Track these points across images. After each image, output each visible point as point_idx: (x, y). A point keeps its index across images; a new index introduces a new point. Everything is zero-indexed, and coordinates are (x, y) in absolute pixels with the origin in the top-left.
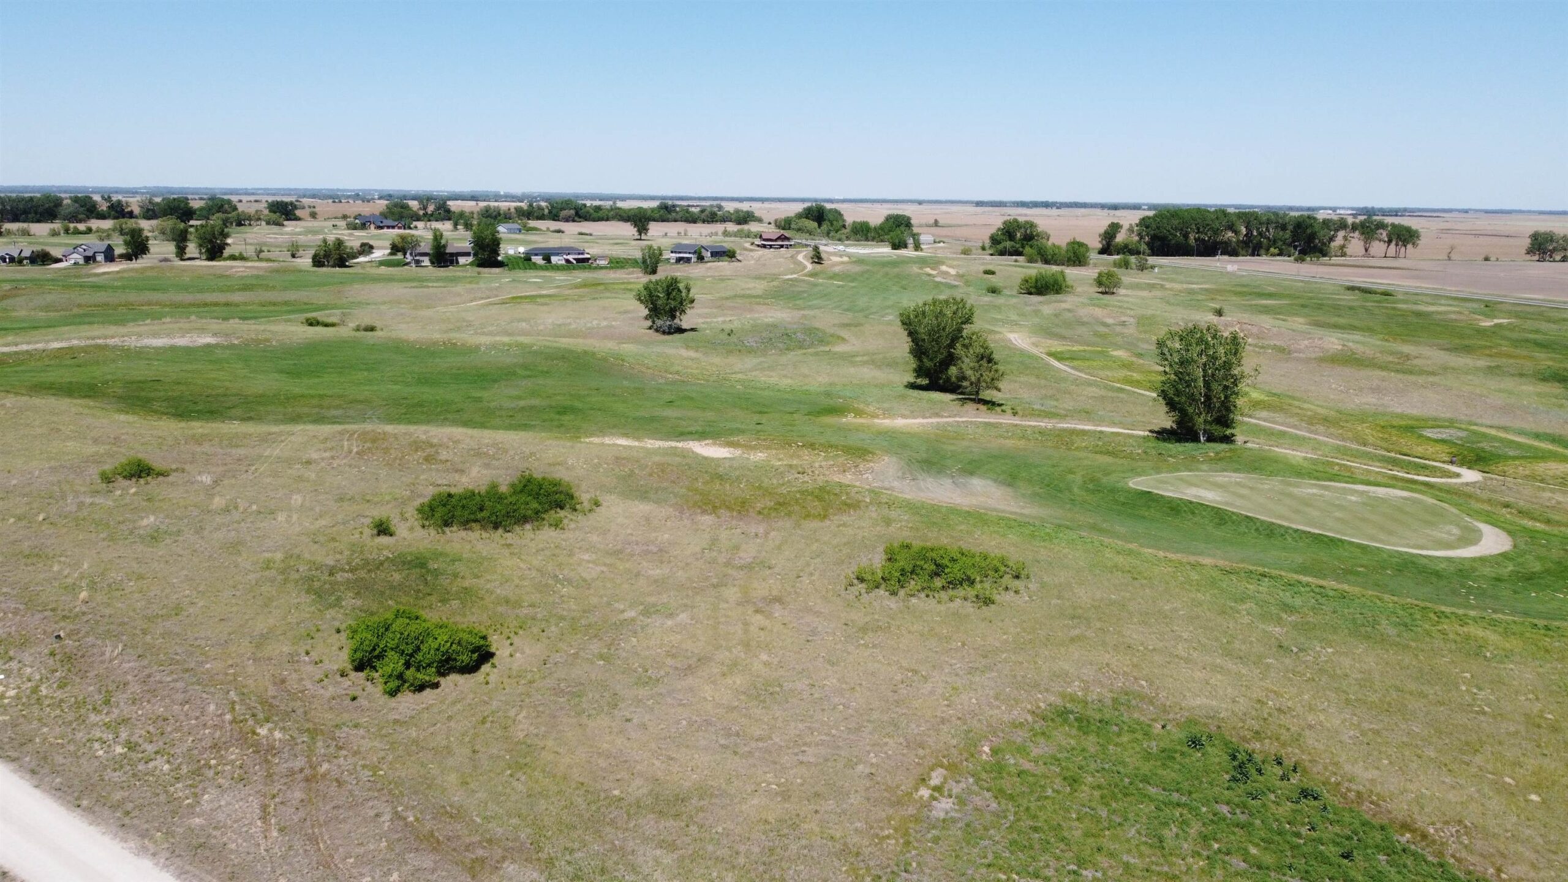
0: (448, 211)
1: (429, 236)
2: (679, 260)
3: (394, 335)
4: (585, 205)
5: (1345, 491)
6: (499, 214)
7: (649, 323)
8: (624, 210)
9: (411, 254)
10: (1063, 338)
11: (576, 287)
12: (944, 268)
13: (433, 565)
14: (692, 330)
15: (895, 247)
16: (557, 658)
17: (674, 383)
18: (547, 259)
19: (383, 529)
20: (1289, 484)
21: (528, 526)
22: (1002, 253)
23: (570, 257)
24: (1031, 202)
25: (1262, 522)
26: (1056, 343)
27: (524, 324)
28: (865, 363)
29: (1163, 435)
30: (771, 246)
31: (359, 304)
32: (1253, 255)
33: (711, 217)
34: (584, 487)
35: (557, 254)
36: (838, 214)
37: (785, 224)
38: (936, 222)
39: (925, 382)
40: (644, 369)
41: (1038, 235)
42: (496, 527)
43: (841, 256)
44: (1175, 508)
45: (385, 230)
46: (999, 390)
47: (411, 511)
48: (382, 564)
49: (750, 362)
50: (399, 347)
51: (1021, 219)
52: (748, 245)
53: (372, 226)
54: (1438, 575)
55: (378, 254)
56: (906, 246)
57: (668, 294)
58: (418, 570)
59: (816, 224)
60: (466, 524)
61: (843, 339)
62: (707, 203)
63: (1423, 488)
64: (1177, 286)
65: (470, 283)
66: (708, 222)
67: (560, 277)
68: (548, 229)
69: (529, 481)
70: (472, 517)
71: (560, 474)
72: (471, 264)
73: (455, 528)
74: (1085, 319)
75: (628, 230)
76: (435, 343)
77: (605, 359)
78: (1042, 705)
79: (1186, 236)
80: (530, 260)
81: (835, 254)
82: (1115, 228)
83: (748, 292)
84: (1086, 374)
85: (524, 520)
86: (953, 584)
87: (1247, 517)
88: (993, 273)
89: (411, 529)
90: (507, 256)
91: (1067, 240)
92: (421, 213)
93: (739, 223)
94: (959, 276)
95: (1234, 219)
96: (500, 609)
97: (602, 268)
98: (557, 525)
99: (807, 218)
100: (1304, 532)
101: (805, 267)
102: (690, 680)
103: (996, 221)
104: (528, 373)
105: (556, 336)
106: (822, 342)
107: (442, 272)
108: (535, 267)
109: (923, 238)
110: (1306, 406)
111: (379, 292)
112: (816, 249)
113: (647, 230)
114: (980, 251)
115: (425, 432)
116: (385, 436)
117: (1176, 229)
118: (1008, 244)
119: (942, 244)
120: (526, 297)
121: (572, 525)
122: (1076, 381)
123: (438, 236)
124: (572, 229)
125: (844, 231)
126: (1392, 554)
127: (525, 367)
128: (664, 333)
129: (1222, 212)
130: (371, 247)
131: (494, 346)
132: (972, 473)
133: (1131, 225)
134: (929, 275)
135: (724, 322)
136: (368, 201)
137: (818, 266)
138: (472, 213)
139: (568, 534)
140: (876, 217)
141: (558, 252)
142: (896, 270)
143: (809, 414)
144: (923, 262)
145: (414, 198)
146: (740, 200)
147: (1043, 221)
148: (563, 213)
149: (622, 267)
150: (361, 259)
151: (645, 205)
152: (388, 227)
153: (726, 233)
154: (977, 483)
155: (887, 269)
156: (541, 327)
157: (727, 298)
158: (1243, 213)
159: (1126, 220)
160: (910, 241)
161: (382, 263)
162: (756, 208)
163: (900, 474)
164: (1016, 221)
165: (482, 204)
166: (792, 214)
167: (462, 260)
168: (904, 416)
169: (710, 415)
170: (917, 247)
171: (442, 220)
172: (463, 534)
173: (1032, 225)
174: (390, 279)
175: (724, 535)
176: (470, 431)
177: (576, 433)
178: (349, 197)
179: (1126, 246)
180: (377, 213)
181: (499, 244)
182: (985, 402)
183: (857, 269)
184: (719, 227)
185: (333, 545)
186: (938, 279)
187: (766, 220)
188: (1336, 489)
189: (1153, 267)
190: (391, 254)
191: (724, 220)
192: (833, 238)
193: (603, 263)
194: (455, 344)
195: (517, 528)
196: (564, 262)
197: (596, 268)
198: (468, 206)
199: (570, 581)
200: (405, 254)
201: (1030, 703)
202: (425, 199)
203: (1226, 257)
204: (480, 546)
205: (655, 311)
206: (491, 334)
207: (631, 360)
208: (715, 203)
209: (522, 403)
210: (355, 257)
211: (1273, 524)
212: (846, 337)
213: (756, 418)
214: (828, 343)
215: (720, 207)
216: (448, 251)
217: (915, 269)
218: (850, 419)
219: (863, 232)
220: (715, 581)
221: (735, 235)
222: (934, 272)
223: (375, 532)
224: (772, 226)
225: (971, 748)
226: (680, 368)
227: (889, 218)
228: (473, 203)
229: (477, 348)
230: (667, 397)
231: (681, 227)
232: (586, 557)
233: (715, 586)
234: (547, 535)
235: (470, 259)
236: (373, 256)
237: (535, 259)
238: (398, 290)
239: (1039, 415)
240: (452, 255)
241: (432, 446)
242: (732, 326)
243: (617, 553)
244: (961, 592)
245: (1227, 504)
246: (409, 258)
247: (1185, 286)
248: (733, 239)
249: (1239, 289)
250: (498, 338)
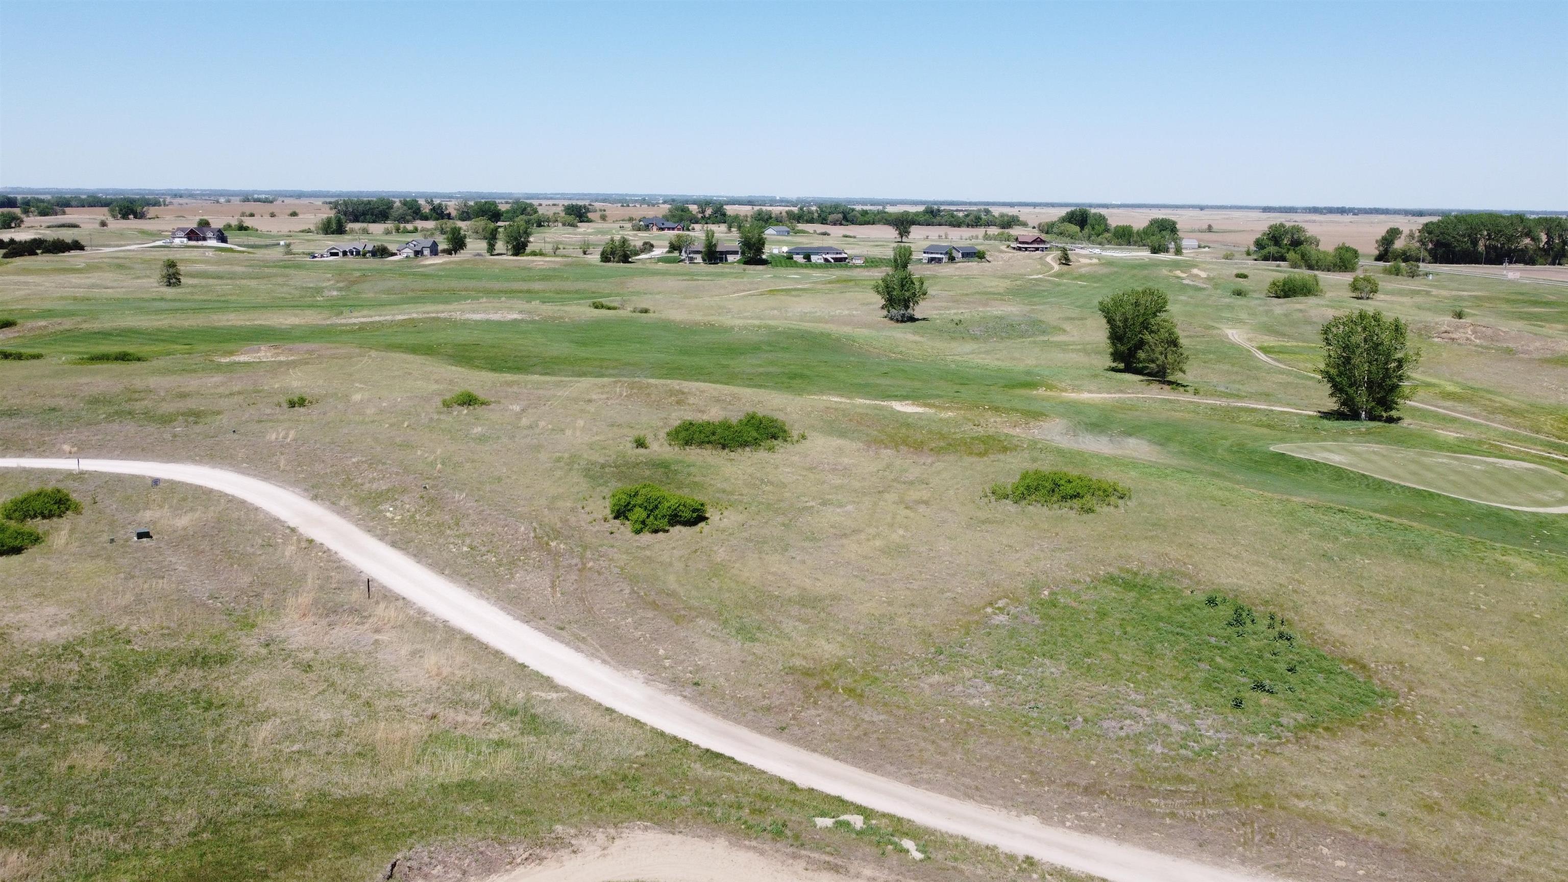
0: (724, 215)
1: (702, 236)
2: (931, 260)
3: (663, 316)
4: (853, 210)
5: (1475, 462)
6: (771, 218)
7: (885, 312)
8: (890, 214)
9: (686, 252)
10: (1283, 335)
11: (830, 282)
12: (1195, 271)
13: (673, 467)
14: (924, 319)
15: (1155, 251)
16: (753, 523)
17: (896, 360)
18: (808, 257)
19: (640, 444)
20: (1425, 455)
21: (748, 449)
22: (1266, 258)
23: (829, 257)
24: (1325, 208)
25: (1375, 479)
26: (1272, 339)
27: (776, 312)
28: (1079, 351)
29: (1328, 415)
30: (1026, 249)
31: (638, 293)
32: (1553, 263)
33: (975, 221)
34: (796, 426)
35: (817, 254)
36: (1102, 219)
37: (1047, 229)
38: (1210, 226)
39: (1122, 366)
40: (871, 349)
41: (1306, 240)
42: (724, 447)
43: (1091, 258)
44: (1300, 466)
45: (666, 231)
46: (1184, 372)
47: (662, 434)
48: (638, 464)
49: (969, 347)
50: (667, 326)
51: (1288, 225)
52: (1003, 248)
53: (655, 228)
54: (1515, 524)
55: (657, 252)
56: (1167, 250)
57: (903, 286)
58: (663, 470)
59: (1078, 228)
60: (701, 444)
61: (1065, 331)
62: (974, 208)
63: (1557, 464)
64: (1444, 293)
65: (735, 278)
66: (972, 226)
67: (817, 274)
68: (815, 231)
69: (753, 418)
70: (707, 439)
71: (779, 416)
72: (739, 262)
73: (693, 447)
74: (1314, 320)
75: (890, 233)
76: (697, 324)
77: (838, 340)
78: (1101, 573)
79: (1475, 243)
80: (792, 258)
81: (1085, 256)
82: (1394, 233)
83: (989, 290)
84: (1285, 365)
85: (744, 444)
86: (1064, 498)
87: (1363, 475)
88: (1245, 276)
89: (661, 445)
90: (772, 256)
91: (1338, 242)
92: (700, 216)
93: (1003, 228)
94: (1208, 279)
95: (1532, 225)
96: (717, 495)
97: (857, 267)
98: (771, 449)
99: (1070, 222)
100: (1409, 488)
101: (1052, 268)
102: (844, 541)
103: (1262, 225)
104: (772, 348)
105: (801, 320)
106: (1044, 332)
107: (712, 268)
108: (796, 265)
109: (1185, 243)
110: (1498, 399)
111: (654, 282)
112: (1064, 250)
113: (909, 233)
114: (1245, 256)
115: (679, 385)
116: (649, 386)
117: (1464, 236)
118: (1272, 249)
119: (1207, 249)
120: (782, 290)
121: (782, 450)
122: (1270, 370)
123: (710, 235)
124: (837, 231)
125: (1107, 235)
126: (1479, 507)
127: (770, 345)
128: (897, 321)
129: (1520, 217)
130: (652, 246)
131: (745, 328)
132: (1130, 435)
133: (1411, 231)
134: (1178, 277)
135: (955, 314)
136: (653, 205)
137: (1066, 267)
138: (747, 216)
139: (775, 456)
140: (1139, 221)
141: (818, 251)
142: (1145, 272)
143: (1006, 386)
144: (1176, 265)
145: (694, 203)
146: (1012, 205)
147: (1313, 227)
148: (831, 218)
149: (876, 266)
150: (643, 256)
151: (913, 209)
152: (669, 229)
153: (987, 237)
154: (1132, 441)
155: (1135, 272)
156: (790, 314)
157: (967, 295)
158: (1546, 219)
159: (1409, 226)
160: (1172, 246)
161: (660, 260)
162: (1023, 213)
163: (1064, 431)
164: (1282, 225)
165: (756, 208)
166: (1055, 219)
167: (731, 258)
168: (1090, 392)
169: (917, 384)
170: (1178, 251)
171: (719, 222)
172: (698, 451)
173: (1299, 230)
174: (664, 273)
175: (898, 462)
176: (713, 386)
177: (800, 392)
178: (636, 201)
179: (1404, 253)
180: (661, 216)
181: (763, 244)
182: (1170, 383)
183: (1105, 270)
184: (980, 232)
185: (604, 451)
186: (1185, 282)
187: (1031, 224)
188: (1466, 460)
189: (1427, 274)
190: (669, 252)
191: (988, 224)
192: (1093, 242)
193: (859, 262)
194: (713, 325)
195: (740, 450)
196: (822, 261)
197: (851, 267)
198: (745, 210)
199: (772, 483)
200: (680, 252)
201: (1093, 571)
202: (703, 204)
203: (1521, 266)
204: (710, 460)
205: (891, 302)
206: (746, 318)
207: (861, 341)
208: (982, 207)
209: (761, 370)
210: (637, 254)
211: (1384, 481)
212: (1068, 329)
213: (956, 388)
214: (1048, 334)
215: (987, 212)
216: (718, 249)
217: (1165, 271)
218: (1041, 391)
219: (1124, 236)
220: (881, 489)
221: (995, 238)
222: (1184, 275)
223: (635, 445)
224: (1036, 230)
225: (1034, 589)
226: (904, 349)
227: (1154, 222)
228: (749, 208)
229: (732, 328)
230: (885, 369)
231: (942, 230)
232: (788, 470)
233: (879, 492)
234: (761, 455)
235: (738, 257)
236: (653, 253)
237: (796, 257)
238: (671, 283)
239: (1219, 396)
240: (722, 253)
241: (683, 393)
242: (961, 317)
243: (811, 469)
244: (1070, 503)
245: (1350, 465)
246: (684, 256)
247: (1454, 293)
248: (992, 242)
249: (1513, 297)
250: (749, 321)
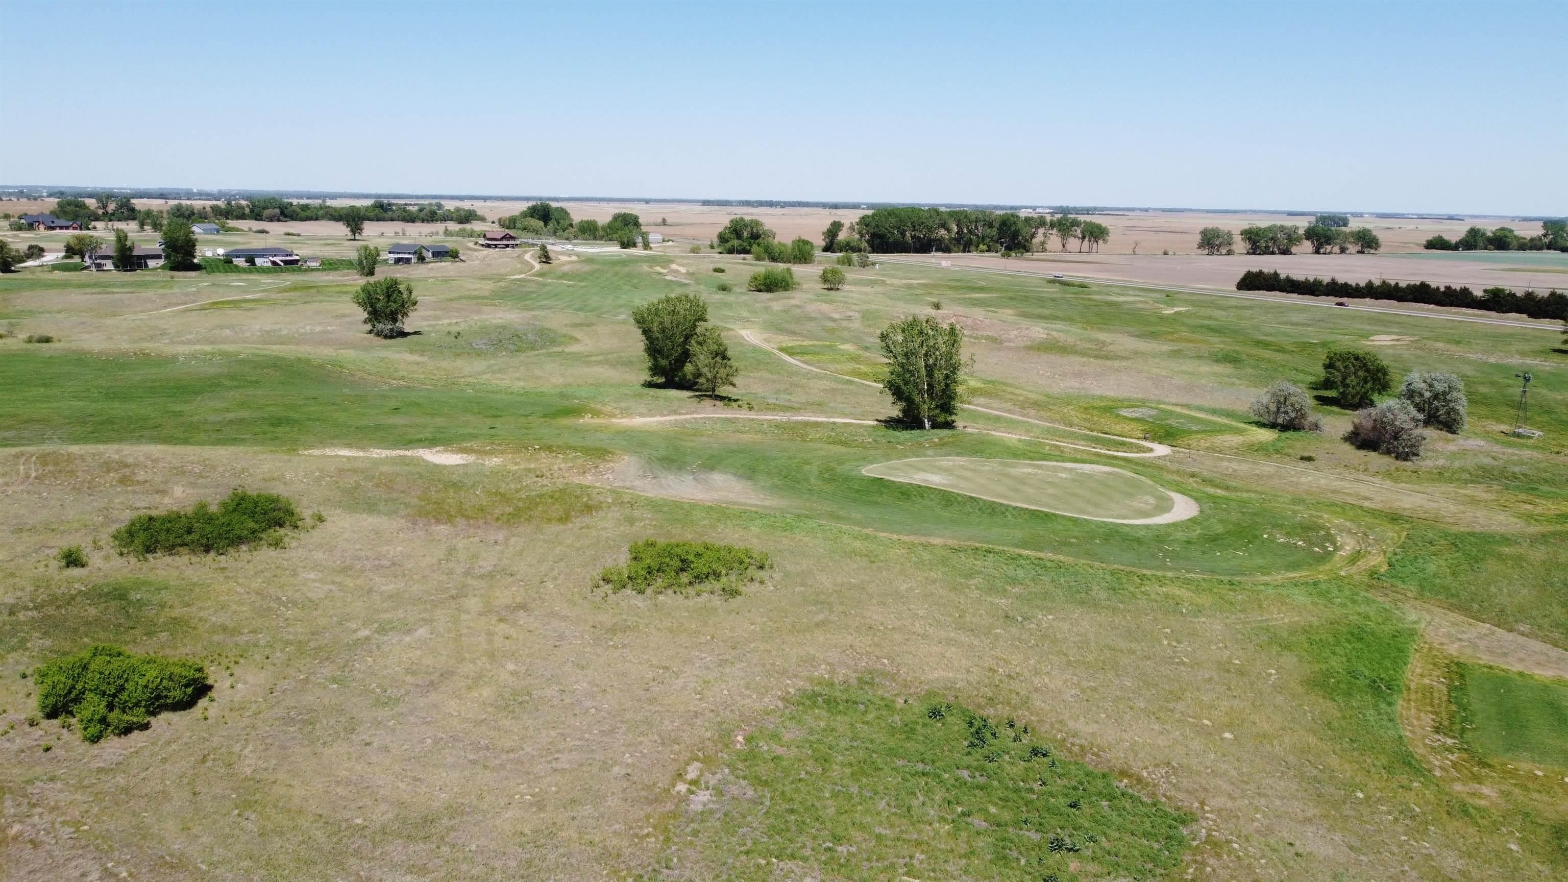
0: (133, 210)
1: (112, 237)
2: (398, 261)
3: (73, 346)
4: (291, 204)
5: (1055, 469)
6: (193, 214)
7: (369, 327)
8: (335, 209)
9: (90, 257)
10: (793, 333)
11: (285, 290)
12: (674, 266)
13: (134, 596)
14: (416, 333)
15: (624, 245)
16: (285, 684)
17: (398, 389)
18: (251, 260)
19: (72, 560)
20: (1007, 465)
21: (244, 548)
22: (730, 251)
23: (277, 259)
24: (756, 202)
25: (985, 501)
26: (786, 338)
27: (228, 331)
28: (599, 363)
29: (891, 423)
30: (496, 246)
31: (31, 313)
32: (964, 251)
33: (431, 216)
34: (305, 502)
35: (262, 256)
36: (564, 212)
37: (510, 223)
38: (664, 220)
39: (662, 380)
40: (365, 376)
41: (764, 233)
42: (207, 550)
43: (570, 255)
44: (905, 493)
45: (58, 231)
46: (734, 385)
47: (105, 538)
48: (73, 598)
49: (479, 365)
50: (81, 359)
51: (747, 218)
52: (471, 245)
53: (42, 227)
54: (1139, 541)
55: (50, 258)
56: (634, 245)
57: (388, 296)
58: (117, 602)
59: (542, 223)
60: (171, 549)
61: (576, 340)
62: (426, 202)
63: (1122, 463)
64: (897, 282)
65: (162, 287)
66: (428, 221)
67: (266, 280)
68: (250, 230)
69: (243, 499)
70: (179, 541)
71: (277, 489)
72: (163, 267)
73: (159, 554)
74: (813, 315)
75: (341, 230)
76: (124, 354)
77: (321, 366)
78: (792, 691)
79: (903, 234)
80: (231, 262)
81: (563, 253)
82: (836, 227)
83: (476, 293)
84: (817, 367)
85: (237, 541)
86: (699, 578)
87: (971, 498)
88: (722, 271)
89: (107, 558)
90: (205, 259)
91: (795, 237)
92: (100, 212)
93: (461, 222)
94: (690, 274)
95: (946, 217)
96: (216, 638)
97: (313, 270)
98: (277, 544)
99: (532, 216)
100: (1022, 509)
101: (533, 267)
102: (434, 697)
103: (722, 219)
104: (235, 383)
105: (265, 342)
106: (553, 342)
107: (128, 276)
108: (237, 270)
109: (652, 237)
110: (1018, 391)
111: (54, 298)
112: (543, 248)
113: (361, 230)
114: (709, 249)
115: (117, 452)
116: (70, 458)
117: (893, 228)
118: (736, 243)
119: (670, 243)
120: (229, 302)
121: (294, 544)
122: (808, 375)
123: (122, 238)
124: (277, 229)
125: (571, 230)
126: (1099, 525)
127: (232, 377)
128: (386, 337)
129: (934, 211)
130: (42, 250)
131: (194, 356)
132: (712, 469)
133: (852, 223)
134: (660, 274)
135: (450, 324)
136: (35, 199)
137: (547, 266)
138: (161, 212)
139: (287, 554)
140: (603, 216)
141: (263, 253)
142: (626, 269)
143: (545, 416)
144: (653, 260)
145: (90, 196)
146: (461, 198)
147: (769, 220)
148: (267, 213)
149: (336, 269)
150: (30, 263)
151: (358, 203)
152: (61, 228)
153: (447, 233)
154: (718, 478)
155: (618, 268)
156: (248, 334)
157: (451, 300)
158: (956, 212)
159: (850, 218)
160: (639, 240)
161: (55, 267)
162: (478, 207)
163: (641, 473)
164: (742, 219)
165: (176, 202)
166: (516, 213)
167: (152, 263)
168: (642, 415)
169: (440, 421)
170: (646, 246)
171: (127, 219)
172: (168, 559)
173: (757, 223)
174: (64, 285)
175: (461, 543)
176: (171, 449)
177: (293, 446)
178: (10, 194)
179: (848, 244)
180: (47, 212)
181: (194, 246)
182: (722, 398)
183: (587, 268)
184: (439, 227)
185: (11, 581)
186: (668, 278)
187: (489, 219)
188: (1048, 468)
189: (873, 264)
190: (66, 257)
191: (444, 219)
192: (560, 237)
193: (314, 264)
194: (148, 355)
195: (231, 550)
196: (270, 264)
197: (306, 270)
198: (156, 204)
199: (295, 603)
200: (83, 257)
201: (780, 689)
202: (104, 198)
203: (940, 254)
204: (189, 572)
205: (375, 315)
206: (189, 342)
207: (350, 366)
208: (434, 201)
209: (230, 416)
210: (22, 261)
211: (994, 502)
212: (579, 337)
213: (489, 422)
214: (560, 345)
215: (440, 206)
216: (135, 253)
217: (645, 268)
218: (587, 420)
219: (589, 231)
220: (454, 592)
221: (458, 234)
222: (664, 271)
223: (63, 563)
224: (496, 225)
225: (724, 737)
226: (405, 374)
227: (616, 218)
228: (162, 201)
229: (175, 358)
230: (394, 404)
231: (398, 226)
232: (312, 576)
233: (453, 597)
234: (265, 555)
235: (161, 262)
236: (44, 259)
237: (236, 261)
238: (76, 297)
239: (774, 409)
240: (140, 257)
241: (127, 466)
242: (458, 329)
243: (345, 570)
244: (706, 586)
245: (952, 486)
246: (88, 262)
247: (904, 281)
248: (454, 238)
249: (954, 284)
250: (198, 347)
